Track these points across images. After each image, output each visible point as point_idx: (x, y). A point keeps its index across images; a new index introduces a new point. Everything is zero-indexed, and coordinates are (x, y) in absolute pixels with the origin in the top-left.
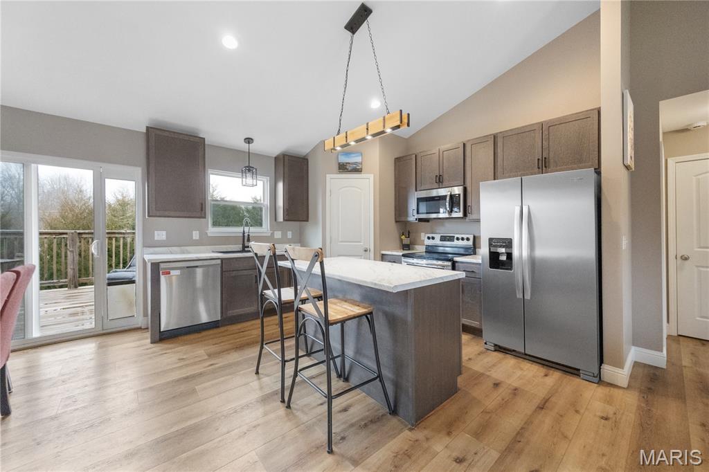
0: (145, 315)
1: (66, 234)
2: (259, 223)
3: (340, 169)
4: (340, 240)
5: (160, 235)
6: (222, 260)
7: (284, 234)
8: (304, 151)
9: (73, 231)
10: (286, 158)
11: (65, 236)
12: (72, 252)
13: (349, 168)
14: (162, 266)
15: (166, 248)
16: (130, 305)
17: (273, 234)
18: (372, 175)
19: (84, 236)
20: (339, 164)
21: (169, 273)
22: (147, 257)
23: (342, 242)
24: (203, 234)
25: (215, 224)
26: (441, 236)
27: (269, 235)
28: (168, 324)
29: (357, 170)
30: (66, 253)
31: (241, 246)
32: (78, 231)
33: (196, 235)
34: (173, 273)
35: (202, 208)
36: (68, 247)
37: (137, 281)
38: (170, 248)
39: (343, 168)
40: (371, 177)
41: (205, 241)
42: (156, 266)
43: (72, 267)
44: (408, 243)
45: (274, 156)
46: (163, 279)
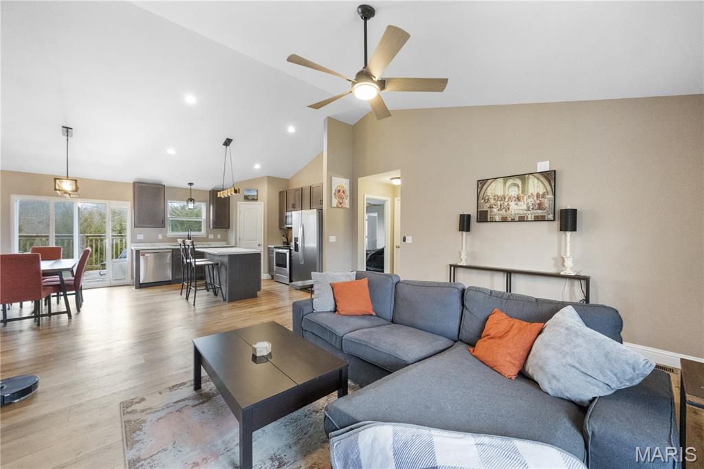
0: (132, 278)
2: (200, 230)
5: (140, 237)
6: (173, 249)
7: (215, 236)
13: (250, 198)
14: (142, 251)
15: (143, 243)
16: (124, 273)
17: (208, 236)
19: (90, 238)
20: (244, 196)
21: (144, 255)
22: (133, 248)
24: (165, 236)
25: (173, 230)
28: (144, 280)
29: (254, 200)
33: (160, 237)
34: (146, 255)
35: (163, 222)
38: (145, 243)
39: (246, 198)
40: (262, 203)
41: (166, 240)
42: (138, 252)
45: (208, 190)
46: (141, 258)
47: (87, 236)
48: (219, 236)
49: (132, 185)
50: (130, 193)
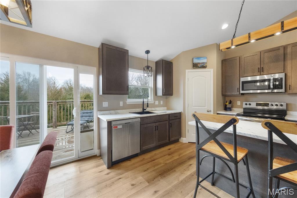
1: (52, 102)
3: (193, 66)
4: (193, 105)
5: (105, 104)
6: (140, 118)
7: (159, 102)
8: (170, 58)
9: (55, 101)
10: (164, 62)
11: (51, 103)
12: (54, 111)
13: (199, 65)
14: (113, 123)
15: (108, 111)
16: (91, 143)
18: (213, 69)
19: (59, 103)
20: (193, 63)
21: (117, 127)
23: (194, 106)
24: (125, 103)
26: (257, 103)
27: (153, 103)
28: (116, 156)
29: (204, 67)
30: (52, 111)
31: (142, 109)
32: (57, 101)
33: (121, 104)
34: (118, 127)
36: (53, 109)
37: (94, 130)
38: (110, 111)
39: (195, 66)
40: (212, 70)
41: (125, 107)
42: (110, 123)
43: (54, 118)
44: (230, 107)
45: (155, 61)
47: (57, 102)
48: (162, 103)
49: (98, 50)
50: (95, 57)
